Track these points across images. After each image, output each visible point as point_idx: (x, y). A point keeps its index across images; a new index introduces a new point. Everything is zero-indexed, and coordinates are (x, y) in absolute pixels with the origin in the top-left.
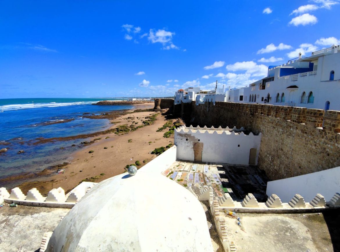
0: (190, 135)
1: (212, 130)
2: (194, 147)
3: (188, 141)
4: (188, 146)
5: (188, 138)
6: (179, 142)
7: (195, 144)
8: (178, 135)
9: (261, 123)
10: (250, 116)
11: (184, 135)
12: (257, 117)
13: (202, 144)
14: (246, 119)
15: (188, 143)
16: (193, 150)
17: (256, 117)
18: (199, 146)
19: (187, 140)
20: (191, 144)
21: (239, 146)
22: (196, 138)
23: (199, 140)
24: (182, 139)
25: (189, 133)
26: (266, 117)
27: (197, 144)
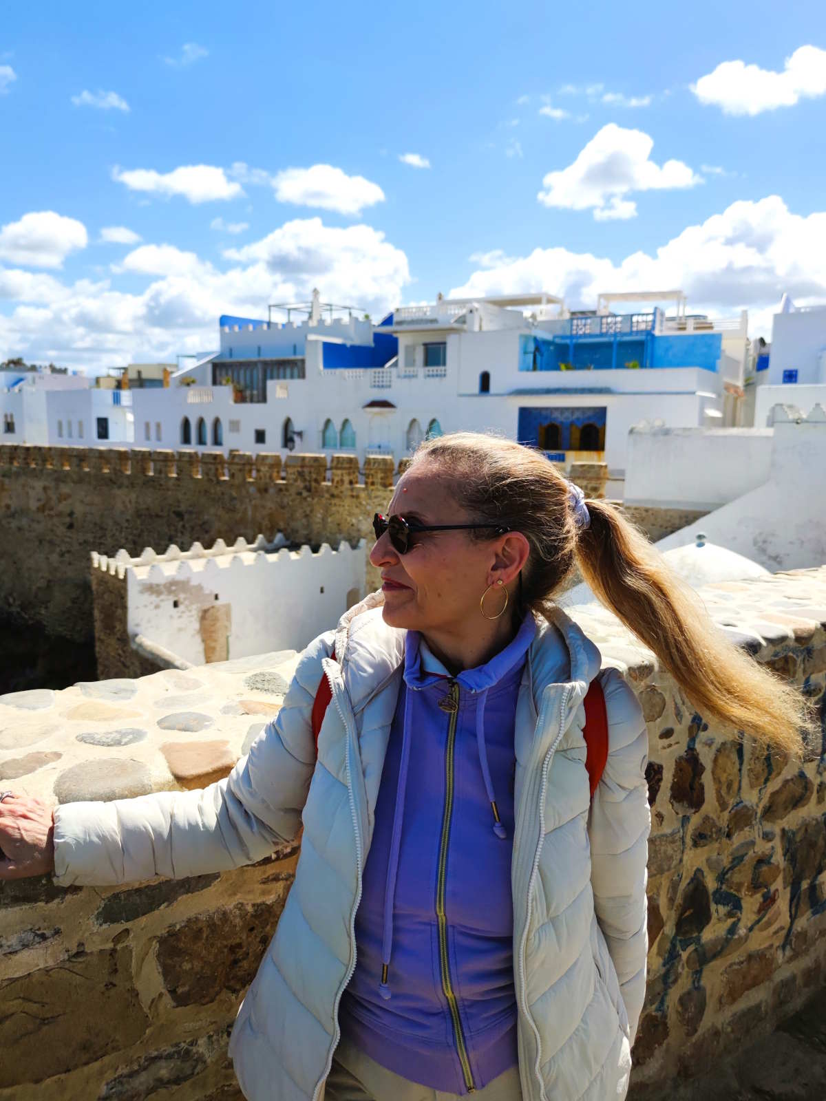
0: (188, 581)
1: (198, 557)
2: (201, 629)
3: (181, 608)
4: (180, 630)
5: (181, 597)
6: (149, 621)
7: (204, 615)
8: (142, 592)
9: (356, 511)
10: (305, 494)
11: (165, 585)
12: (333, 496)
13: (228, 608)
14: (283, 507)
15: (180, 617)
16: (198, 639)
17: (327, 495)
18: (216, 619)
19: (176, 604)
20: (192, 616)
21: (322, 591)
22: (207, 592)
23: (216, 597)
24: (157, 607)
25: (181, 578)
26: (379, 493)
27: (211, 611)
